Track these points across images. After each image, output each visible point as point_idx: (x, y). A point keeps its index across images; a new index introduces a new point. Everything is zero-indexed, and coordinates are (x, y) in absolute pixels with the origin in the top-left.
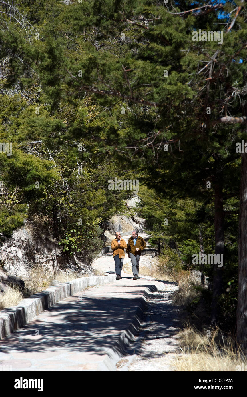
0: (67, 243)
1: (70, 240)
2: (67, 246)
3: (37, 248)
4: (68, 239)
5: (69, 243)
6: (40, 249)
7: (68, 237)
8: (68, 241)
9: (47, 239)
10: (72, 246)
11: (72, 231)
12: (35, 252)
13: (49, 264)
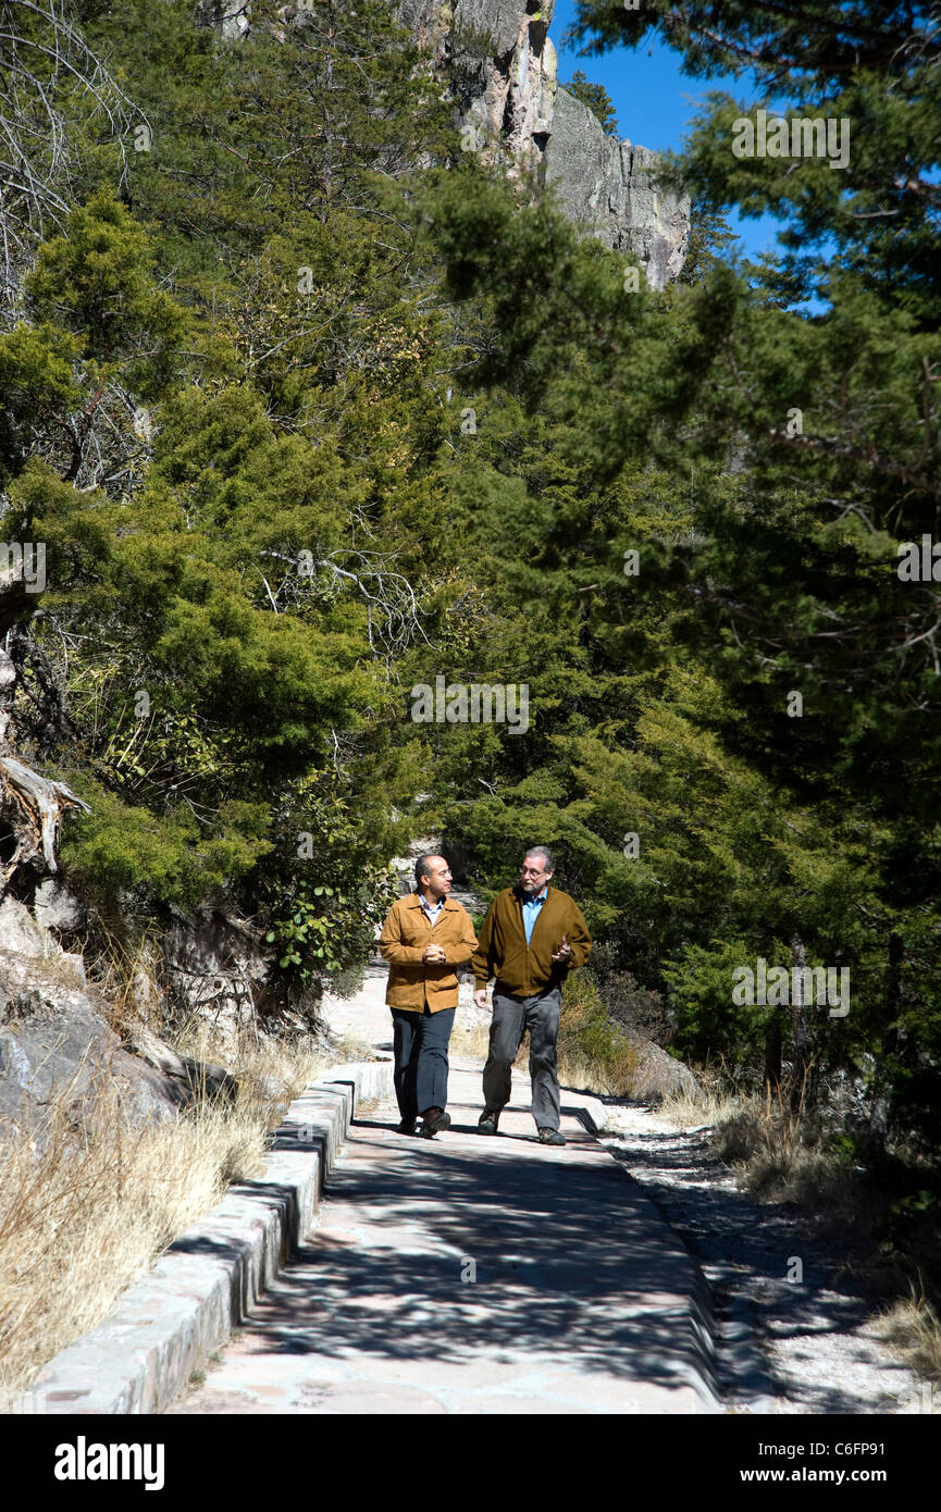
0: (301, 938)
1: (308, 927)
2: (299, 947)
3: (182, 950)
4: (303, 922)
5: (305, 935)
6: (193, 952)
7: (303, 915)
8: (304, 929)
9: (219, 918)
10: (317, 948)
11: (318, 892)
12: (176, 964)
13: (223, 1012)
